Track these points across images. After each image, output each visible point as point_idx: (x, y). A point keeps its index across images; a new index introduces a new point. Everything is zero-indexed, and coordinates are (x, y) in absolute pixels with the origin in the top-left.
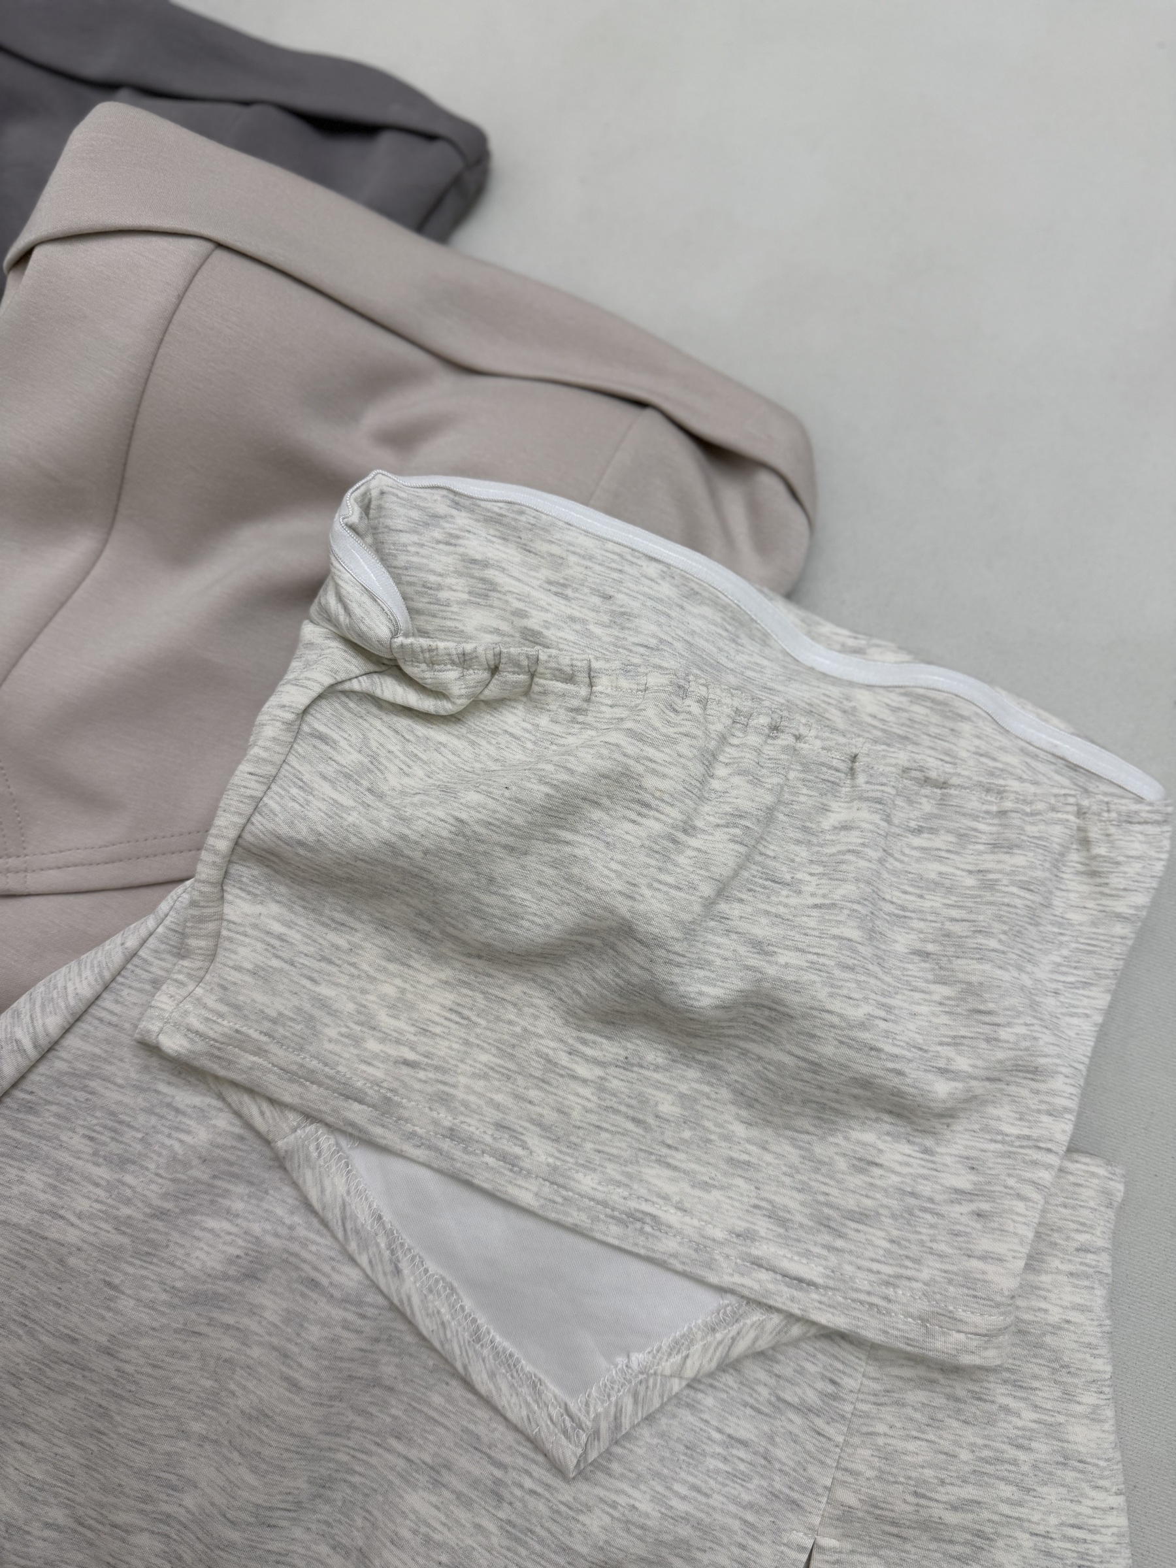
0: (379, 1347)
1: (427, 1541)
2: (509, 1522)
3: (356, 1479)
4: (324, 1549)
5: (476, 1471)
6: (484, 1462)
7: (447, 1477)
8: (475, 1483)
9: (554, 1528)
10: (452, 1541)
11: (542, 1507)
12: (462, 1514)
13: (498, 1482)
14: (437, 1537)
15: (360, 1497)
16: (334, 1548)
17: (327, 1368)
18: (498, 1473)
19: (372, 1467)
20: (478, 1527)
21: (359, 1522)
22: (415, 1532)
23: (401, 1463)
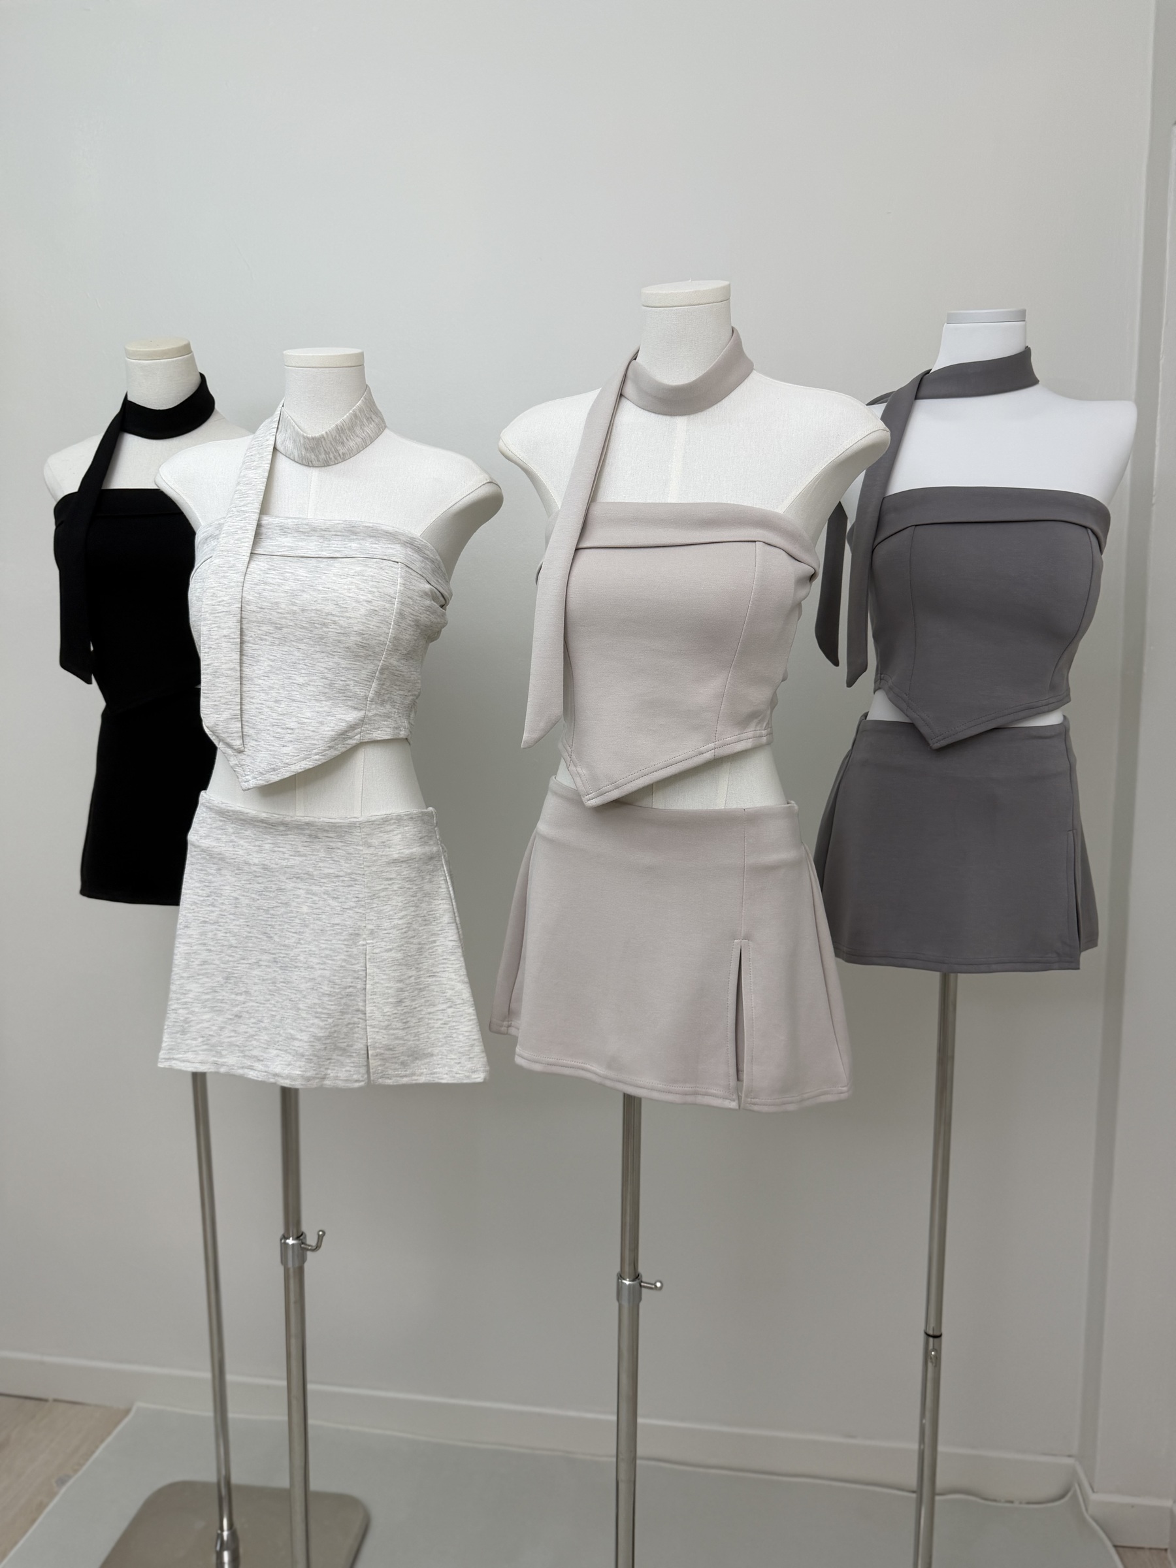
0: (228, 935)
1: (263, 980)
2: (281, 966)
3: (236, 975)
4: (233, 996)
5: (268, 958)
6: (269, 955)
7: (261, 963)
8: (269, 961)
9: (293, 963)
10: (269, 977)
11: (287, 959)
12: (269, 970)
13: (274, 958)
14: (265, 978)
15: (239, 979)
16: (236, 995)
17: (216, 943)
18: (274, 956)
19: (238, 970)
20: (275, 971)
21: (241, 985)
22: (259, 979)
23: (248, 965)
